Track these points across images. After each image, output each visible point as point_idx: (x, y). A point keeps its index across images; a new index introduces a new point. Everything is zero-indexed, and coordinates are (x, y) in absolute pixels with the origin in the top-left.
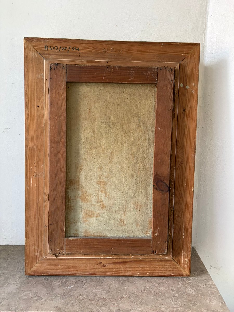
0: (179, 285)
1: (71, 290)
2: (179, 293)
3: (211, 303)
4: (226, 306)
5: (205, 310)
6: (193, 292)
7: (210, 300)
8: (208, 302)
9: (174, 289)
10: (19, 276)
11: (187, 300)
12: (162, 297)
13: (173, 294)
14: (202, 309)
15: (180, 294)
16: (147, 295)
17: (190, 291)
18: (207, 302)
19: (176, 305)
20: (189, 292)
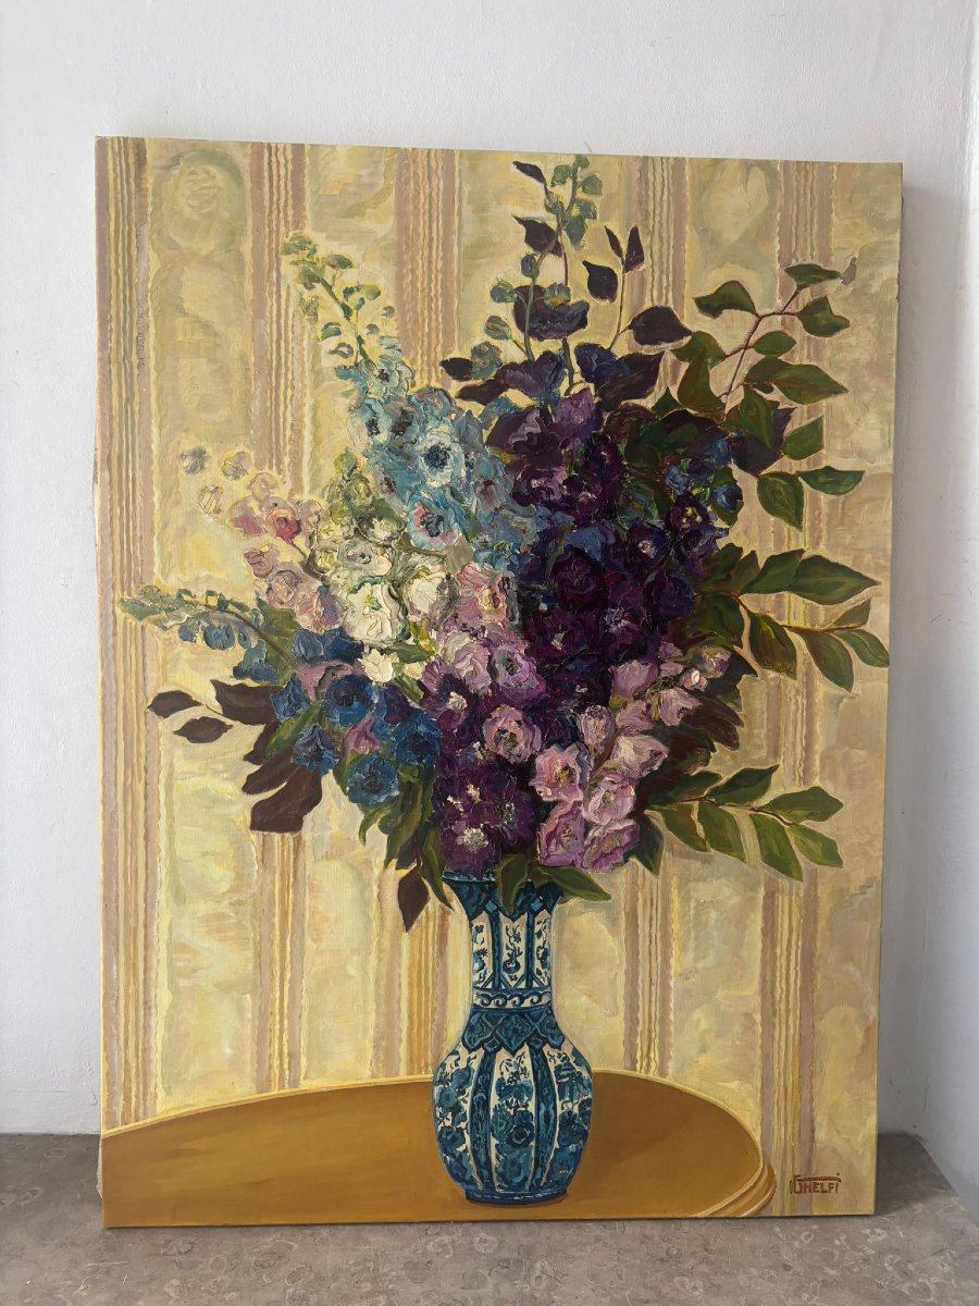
10: (175, 1282)
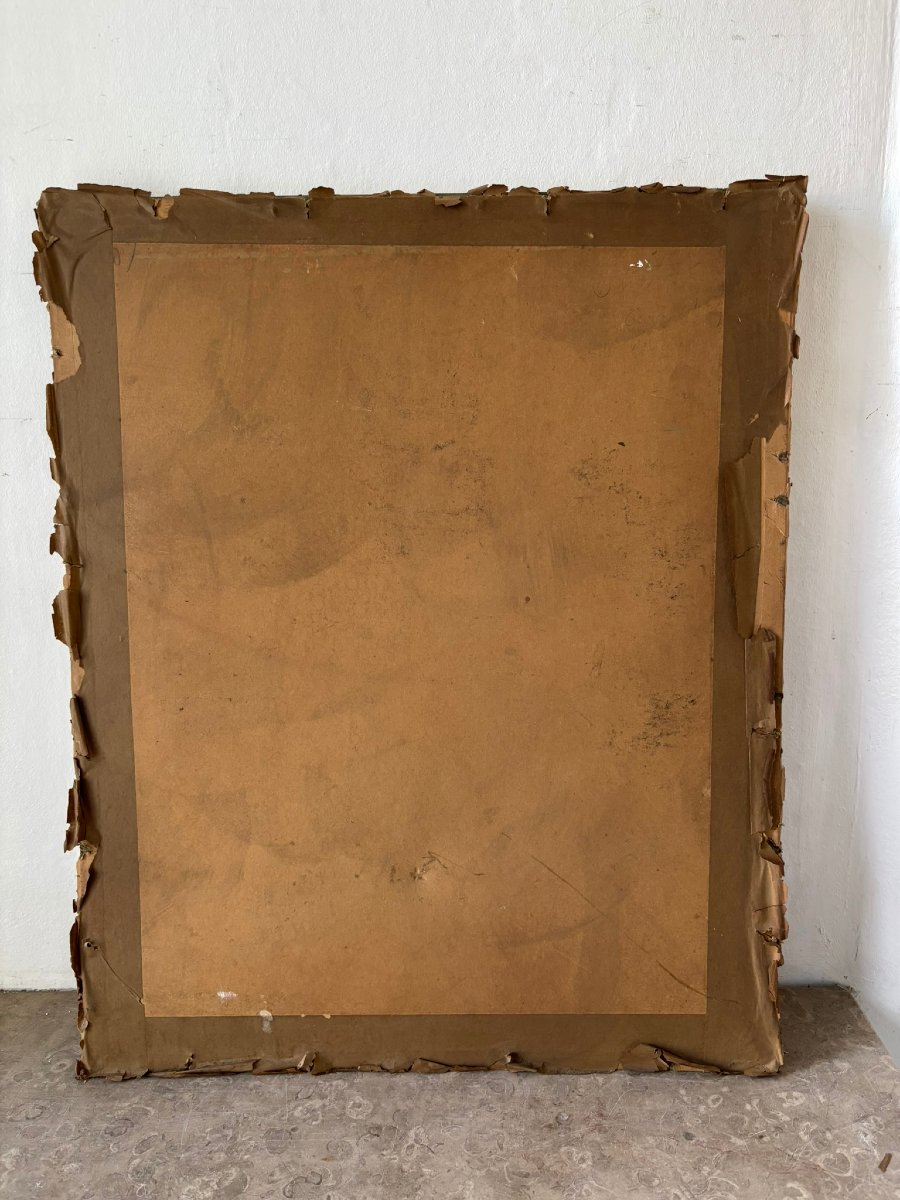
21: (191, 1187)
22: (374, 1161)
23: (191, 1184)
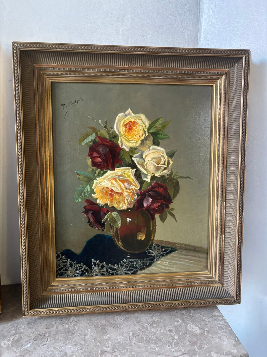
0: (178, 321)
1: (28, 351)
2: (179, 333)
3: (221, 343)
4: (240, 343)
5: (215, 354)
6: (197, 330)
7: (220, 338)
8: (218, 341)
9: (172, 328)
11: (191, 342)
12: (157, 344)
13: (172, 336)
14: (212, 353)
15: (180, 335)
16: (138, 343)
17: (193, 328)
18: (216, 342)
19: (177, 351)
20: (191, 330)
21: (4, 342)
22: (60, 328)
23: (4, 340)
